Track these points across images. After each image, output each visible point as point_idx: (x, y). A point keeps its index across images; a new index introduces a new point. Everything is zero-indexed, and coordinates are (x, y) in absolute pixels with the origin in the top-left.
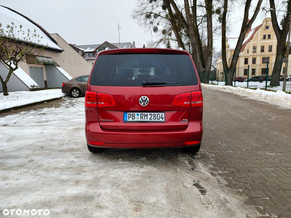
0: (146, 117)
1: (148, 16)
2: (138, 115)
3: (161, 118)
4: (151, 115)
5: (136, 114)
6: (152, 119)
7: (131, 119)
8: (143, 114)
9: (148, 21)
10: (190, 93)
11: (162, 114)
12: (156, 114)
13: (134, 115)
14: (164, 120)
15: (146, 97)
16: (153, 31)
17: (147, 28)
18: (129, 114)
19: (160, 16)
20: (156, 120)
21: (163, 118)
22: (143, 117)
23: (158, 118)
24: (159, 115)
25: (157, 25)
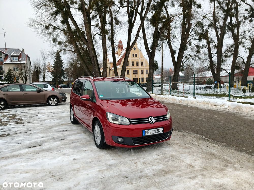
1: (47, 28)
9: (47, 32)
16: (52, 42)
17: (46, 38)
19: (59, 29)
25: (56, 37)
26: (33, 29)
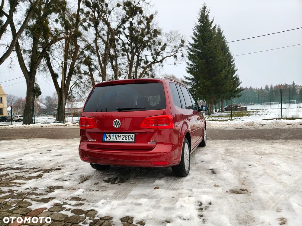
0: (119, 138)
2: (113, 136)
3: (131, 139)
4: (123, 136)
6: (124, 140)
7: (108, 140)
8: (117, 135)
10: (156, 116)
11: (133, 136)
12: (128, 135)
13: (110, 136)
14: (134, 141)
18: (107, 135)
20: (127, 140)
21: (133, 139)
22: (117, 138)
23: (129, 139)
24: (130, 136)
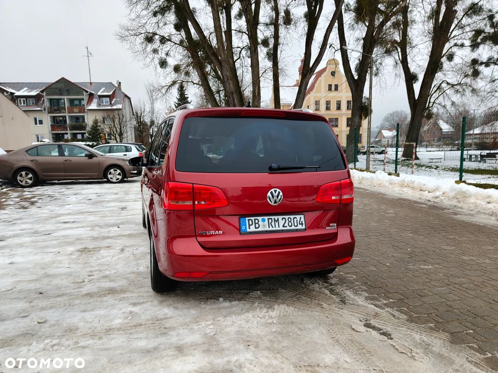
0: (277, 224)
1: (149, 39)
2: (263, 220)
3: (300, 224)
4: (284, 220)
5: (260, 218)
6: (286, 227)
7: (253, 229)
8: (271, 219)
9: (150, 47)
10: (339, 182)
11: (301, 218)
12: (292, 217)
13: (257, 221)
14: (304, 227)
15: (278, 190)
16: (158, 66)
17: (148, 60)
18: (249, 220)
19: (170, 41)
20: (293, 227)
21: (302, 224)
22: (273, 224)
23: (296, 225)
24: (296, 218)
26: (126, 45)
